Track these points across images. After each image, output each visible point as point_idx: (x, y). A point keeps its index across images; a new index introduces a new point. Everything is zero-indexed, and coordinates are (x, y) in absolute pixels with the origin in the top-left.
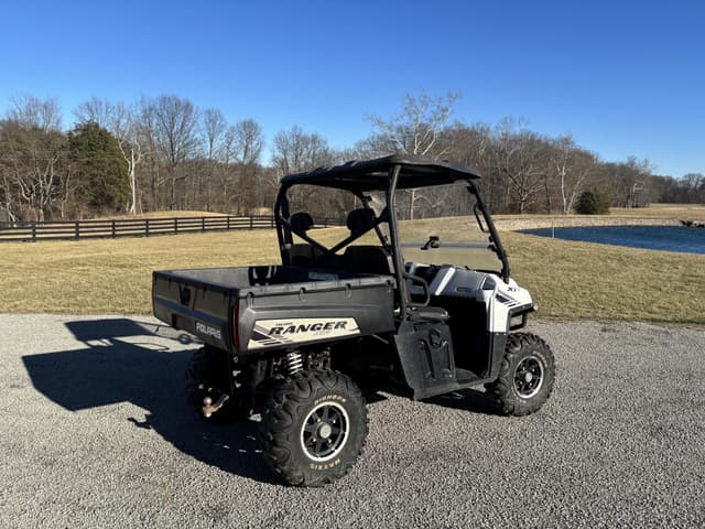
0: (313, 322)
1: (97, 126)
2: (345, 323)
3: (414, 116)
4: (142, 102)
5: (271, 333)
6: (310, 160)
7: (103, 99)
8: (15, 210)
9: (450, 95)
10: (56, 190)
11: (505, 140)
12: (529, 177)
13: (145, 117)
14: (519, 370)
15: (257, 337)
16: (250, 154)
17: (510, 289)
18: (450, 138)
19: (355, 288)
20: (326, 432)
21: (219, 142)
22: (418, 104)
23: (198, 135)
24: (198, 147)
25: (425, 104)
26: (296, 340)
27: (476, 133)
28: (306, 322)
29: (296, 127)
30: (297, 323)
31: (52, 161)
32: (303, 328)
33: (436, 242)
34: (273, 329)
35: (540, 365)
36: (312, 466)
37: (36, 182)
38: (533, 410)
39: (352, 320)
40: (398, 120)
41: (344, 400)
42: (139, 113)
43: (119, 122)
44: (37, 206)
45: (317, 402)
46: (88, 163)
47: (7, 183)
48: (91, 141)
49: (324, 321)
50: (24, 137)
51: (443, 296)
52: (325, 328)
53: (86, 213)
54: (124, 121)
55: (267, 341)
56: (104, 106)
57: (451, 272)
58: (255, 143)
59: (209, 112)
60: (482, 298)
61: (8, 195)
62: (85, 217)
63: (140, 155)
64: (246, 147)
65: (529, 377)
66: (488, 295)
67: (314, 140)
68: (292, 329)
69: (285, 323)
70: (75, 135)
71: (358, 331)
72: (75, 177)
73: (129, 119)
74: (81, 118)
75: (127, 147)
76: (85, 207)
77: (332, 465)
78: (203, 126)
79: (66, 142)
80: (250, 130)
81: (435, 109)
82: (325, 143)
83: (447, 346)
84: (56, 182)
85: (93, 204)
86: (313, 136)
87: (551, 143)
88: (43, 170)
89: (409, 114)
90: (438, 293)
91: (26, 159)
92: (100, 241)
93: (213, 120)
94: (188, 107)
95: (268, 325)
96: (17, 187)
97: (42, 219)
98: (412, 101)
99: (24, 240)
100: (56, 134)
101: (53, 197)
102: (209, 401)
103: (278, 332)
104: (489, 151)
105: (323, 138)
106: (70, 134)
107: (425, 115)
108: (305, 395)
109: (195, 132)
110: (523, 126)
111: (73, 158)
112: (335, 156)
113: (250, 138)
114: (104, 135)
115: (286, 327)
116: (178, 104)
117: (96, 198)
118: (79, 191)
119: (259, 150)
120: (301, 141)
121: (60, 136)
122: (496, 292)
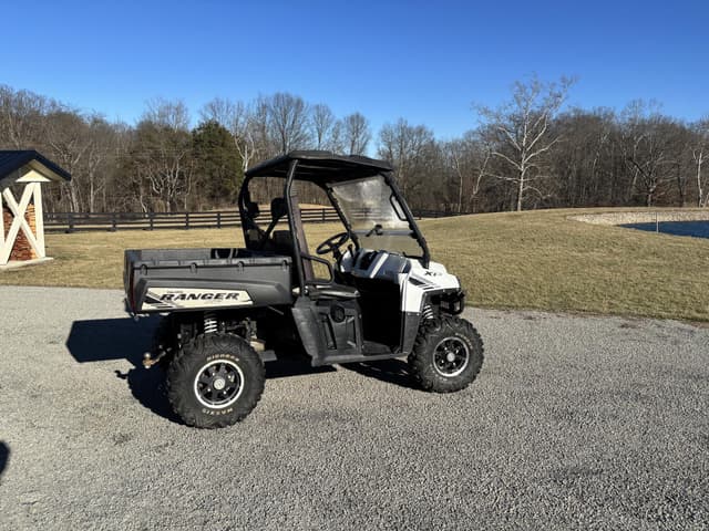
0: (203, 292)
1: (217, 125)
2: (237, 294)
3: (524, 104)
4: (259, 100)
5: (162, 298)
6: (415, 152)
7: (225, 100)
8: (147, 202)
9: (563, 80)
10: (180, 184)
11: (633, 125)
12: (660, 166)
13: (259, 114)
14: (440, 349)
15: (150, 301)
16: (356, 147)
17: (429, 274)
18: (568, 125)
19: (247, 265)
20: (220, 384)
21: (327, 137)
22: (529, 91)
23: (308, 130)
24: (307, 143)
25: (536, 91)
26: (187, 306)
27: (598, 119)
28: (197, 292)
29: (402, 119)
30: (187, 292)
31: (178, 158)
32: (193, 296)
33: (381, 230)
34: (165, 296)
35: (465, 346)
36: (204, 411)
37: (164, 177)
38: (455, 387)
39: (245, 293)
40: (506, 108)
41: (237, 360)
42: (254, 111)
43: (237, 120)
44: (164, 198)
45: (209, 359)
46: (209, 158)
47: (140, 178)
48: (212, 138)
49: (215, 292)
50: (155, 137)
51: (374, 279)
52: (216, 297)
53: (206, 205)
54: (242, 119)
55: (159, 305)
56: (225, 106)
57: (385, 256)
58: (361, 136)
59: (317, 107)
60: (397, 280)
61: (142, 190)
62: (204, 208)
63: (253, 151)
64: (353, 142)
65: (451, 357)
66: (402, 278)
67: (420, 131)
68: (183, 297)
69: (176, 292)
70: (198, 133)
71: (251, 303)
72: (197, 172)
73: (246, 118)
74: (205, 118)
75: (242, 144)
76: (205, 199)
77: (224, 412)
78: (312, 121)
79: (191, 140)
80: (356, 123)
81: (547, 95)
82: (431, 134)
83: (354, 321)
84: (181, 177)
85: (212, 197)
86: (418, 127)
87: (687, 127)
88: (170, 166)
89: (519, 102)
90: (372, 276)
91: (156, 157)
92: (207, 230)
93: (322, 115)
94: (299, 104)
95: (160, 292)
96: (149, 181)
97: (169, 210)
98: (522, 89)
99: (144, 229)
100: (182, 133)
101: (178, 190)
102: (148, 355)
103: (169, 299)
104: (612, 138)
105: (429, 130)
106: (194, 132)
107: (536, 103)
108: (199, 352)
109: (306, 128)
110: (655, 110)
111: (196, 155)
112: (442, 147)
113: (356, 131)
114: (222, 132)
115: (176, 295)
116: (290, 102)
117: (215, 191)
118: (201, 185)
119: (365, 144)
120: (406, 133)
121: (186, 135)
122: (410, 275)
